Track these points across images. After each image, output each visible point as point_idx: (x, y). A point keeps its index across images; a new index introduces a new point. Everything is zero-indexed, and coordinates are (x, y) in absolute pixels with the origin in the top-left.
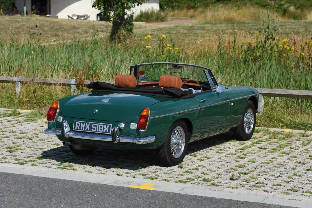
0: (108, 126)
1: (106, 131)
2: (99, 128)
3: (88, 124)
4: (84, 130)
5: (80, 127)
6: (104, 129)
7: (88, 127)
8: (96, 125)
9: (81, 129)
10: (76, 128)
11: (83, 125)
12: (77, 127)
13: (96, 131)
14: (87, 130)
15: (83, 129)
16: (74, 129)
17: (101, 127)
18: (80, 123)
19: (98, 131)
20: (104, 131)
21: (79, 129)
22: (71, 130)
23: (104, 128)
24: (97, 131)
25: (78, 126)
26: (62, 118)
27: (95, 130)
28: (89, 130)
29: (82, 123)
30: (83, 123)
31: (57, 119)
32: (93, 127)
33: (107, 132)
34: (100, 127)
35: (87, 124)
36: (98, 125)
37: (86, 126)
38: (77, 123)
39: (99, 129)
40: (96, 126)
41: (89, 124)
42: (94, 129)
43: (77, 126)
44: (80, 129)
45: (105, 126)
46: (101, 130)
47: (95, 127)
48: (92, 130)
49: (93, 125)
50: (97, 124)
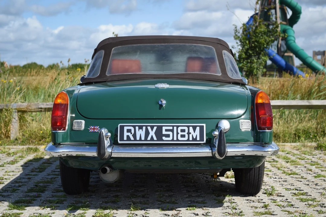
0: (198, 128)
1: (195, 137)
2: (178, 133)
3: (152, 128)
4: (146, 139)
5: (134, 135)
6: (191, 136)
7: (152, 133)
8: (171, 128)
9: (138, 138)
10: (125, 138)
11: (141, 130)
12: (128, 136)
13: (173, 140)
14: (152, 139)
15: (143, 138)
16: (122, 139)
17: (183, 131)
18: (132, 129)
19: (178, 140)
20: (191, 139)
21: (132, 138)
22: (114, 142)
23: (189, 133)
24: (175, 139)
25: (129, 134)
26: (83, 122)
27: (171, 138)
28: (155, 138)
29: (137, 128)
30: (141, 128)
31: (72, 125)
32: (164, 132)
33: (198, 139)
34: (179, 131)
35: (149, 128)
36: (175, 128)
37: (147, 133)
38: (126, 128)
39: (179, 136)
40: (172, 131)
41: (155, 128)
42: (168, 136)
43: (126, 134)
44: (135, 140)
45: (191, 128)
46: (183, 136)
47: (171, 133)
48: (164, 138)
49: (164, 128)
50: (173, 126)
